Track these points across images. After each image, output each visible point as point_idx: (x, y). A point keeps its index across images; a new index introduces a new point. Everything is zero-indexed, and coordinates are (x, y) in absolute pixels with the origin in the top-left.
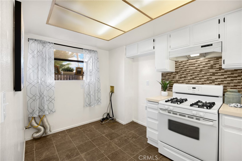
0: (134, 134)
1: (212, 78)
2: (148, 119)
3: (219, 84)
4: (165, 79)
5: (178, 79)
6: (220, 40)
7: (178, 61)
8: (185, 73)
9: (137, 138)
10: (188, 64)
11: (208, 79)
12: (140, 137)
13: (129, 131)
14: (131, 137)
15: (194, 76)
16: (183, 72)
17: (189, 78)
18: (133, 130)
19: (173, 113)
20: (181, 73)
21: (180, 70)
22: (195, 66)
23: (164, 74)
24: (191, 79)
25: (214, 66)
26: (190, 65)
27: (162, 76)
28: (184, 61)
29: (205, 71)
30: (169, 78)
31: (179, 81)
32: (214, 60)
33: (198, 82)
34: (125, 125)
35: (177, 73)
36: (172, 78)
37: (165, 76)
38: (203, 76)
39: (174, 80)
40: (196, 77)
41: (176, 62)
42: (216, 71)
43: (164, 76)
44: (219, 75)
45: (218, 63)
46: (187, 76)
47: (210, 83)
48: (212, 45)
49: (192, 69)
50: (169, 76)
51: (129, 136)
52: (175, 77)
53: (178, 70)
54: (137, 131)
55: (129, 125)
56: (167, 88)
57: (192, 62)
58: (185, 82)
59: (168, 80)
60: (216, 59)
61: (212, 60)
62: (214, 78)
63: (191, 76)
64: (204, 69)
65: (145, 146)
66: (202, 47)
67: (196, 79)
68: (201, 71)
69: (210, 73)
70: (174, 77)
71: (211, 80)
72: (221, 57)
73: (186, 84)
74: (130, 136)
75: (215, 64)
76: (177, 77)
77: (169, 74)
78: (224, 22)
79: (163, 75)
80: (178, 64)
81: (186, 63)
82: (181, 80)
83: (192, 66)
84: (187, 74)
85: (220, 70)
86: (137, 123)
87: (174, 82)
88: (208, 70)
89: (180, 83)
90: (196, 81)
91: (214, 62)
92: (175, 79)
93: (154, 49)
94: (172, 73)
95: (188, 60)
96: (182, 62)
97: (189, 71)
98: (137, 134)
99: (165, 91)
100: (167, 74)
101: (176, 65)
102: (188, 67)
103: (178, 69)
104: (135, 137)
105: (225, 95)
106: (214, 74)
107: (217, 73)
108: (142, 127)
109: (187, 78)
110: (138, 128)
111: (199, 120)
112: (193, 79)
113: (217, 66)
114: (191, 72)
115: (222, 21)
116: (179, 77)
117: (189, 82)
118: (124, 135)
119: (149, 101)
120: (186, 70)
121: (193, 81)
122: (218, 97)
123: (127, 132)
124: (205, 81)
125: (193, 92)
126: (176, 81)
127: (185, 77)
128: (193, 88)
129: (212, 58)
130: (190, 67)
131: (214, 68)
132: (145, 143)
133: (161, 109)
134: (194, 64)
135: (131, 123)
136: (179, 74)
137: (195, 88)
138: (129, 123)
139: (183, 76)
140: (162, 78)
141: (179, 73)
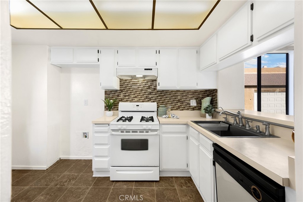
0: (70, 175)
1: (149, 96)
2: (95, 146)
3: (154, 102)
4: (109, 97)
5: (123, 97)
6: (157, 67)
7: (123, 79)
8: (129, 92)
9: (76, 178)
10: (131, 83)
11: (147, 97)
12: (80, 174)
13: (59, 174)
14: (66, 181)
15: (136, 95)
16: (127, 91)
17: (132, 96)
18: (66, 170)
19: (126, 132)
20: (125, 91)
21: (124, 88)
22: (137, 86)
23: (108, 92)
24: (134, 97)
25: (150, 87)
26: (133, 84)
27: (105, 94)
28: (128, 80)
29: (145, 91)
30: (113, 96)
31: (124, 99)
32: (151, 82)
33: (139, 100)
34: (47, 169)
35: (121, 91)
36: (117, 96)
37: (109, 94)
38: (143, 95)
39: (118, 99)
40: (138, 96)
41: (121, 80)
42: (152, 90)
43: (107, 94)
44: (154, 95)
45: (153, 85)
46: (131, 95)
47: (148, 101)
48: (151, 69)
49: (135, 88)
50: (113, 95)
51: (62, 182)
52: (120, 95)
53: (122, 89)
54: (72, 170)
55: (55, 166)
56: (112, 108)
57: (135, 82)
58: (129, 100)
59: (112, 99)
60: (151, 81)
61: (149, 82)
62: (150, 96)
63: (134, 94)
64: (144, 89)
65: (91, 182)
66: (145, 69)
67: (138, 98)
68: (142, 90)
69: (148, 92)
70: (118, 96)
71: (148, 98)
72: (156, 80)
73: (130, 102)
74: (64, 180)
75: (151, 85)
76: (122, 96)
77: (113, 92)
78: (159, 53)
79: (106, 92)
80: (122, 82)
81: (129, 82)
82: (125, 99)
83: (135, 86)
84: (131, 93)
85: (154, 90)
86: (69, 160)
87: (118, 100)
88: (147, 90)
89: (125, 101)
90: (138, 99)
91: (150, 83)
92: (119, 97)
93: (98, 61)
94: (117, 91)
95: (131, 80)
96: (126, 80)
97: (133, 90)
98: (74, 173)
99: (110, 111)
100: (111, 92)
101: (121, 83)
102: (131, 86)
103: (123, 87)
104: (73, 179)
105: (159, 110)
106: (150, 93)
107: (152, 93)
108: (78, 162)
109: (131, 96)
110: (72, 166)
111: (148, 132)
112: (136, 97)
113: (153, 87)
114: (134, 91)
115: (158, 52)
116: (123, 95)
117: (132, 100)
118: (53, 184)
119: (95, 124)
120: (129, 89)
121: (136, 99)
122: (154, 112)
123: (56, 178)
124: (145, 99)
125: (137, 109)
126: (120, 99)
127: (129, 95)
128: (137, 106)
129: (149, 80)
130: (133, 86)
131: (150, 88)
132: (90, 179)
133: (113, 130)
134: (137, 84)
135: (57, 163)
136: (124, 93)
137: (138, 106)
138: (54, 165)
139: (127, 94)
140: (105, 96)
141: (124, 91)
